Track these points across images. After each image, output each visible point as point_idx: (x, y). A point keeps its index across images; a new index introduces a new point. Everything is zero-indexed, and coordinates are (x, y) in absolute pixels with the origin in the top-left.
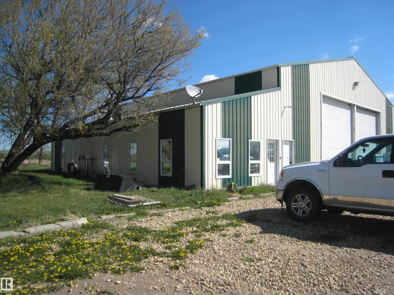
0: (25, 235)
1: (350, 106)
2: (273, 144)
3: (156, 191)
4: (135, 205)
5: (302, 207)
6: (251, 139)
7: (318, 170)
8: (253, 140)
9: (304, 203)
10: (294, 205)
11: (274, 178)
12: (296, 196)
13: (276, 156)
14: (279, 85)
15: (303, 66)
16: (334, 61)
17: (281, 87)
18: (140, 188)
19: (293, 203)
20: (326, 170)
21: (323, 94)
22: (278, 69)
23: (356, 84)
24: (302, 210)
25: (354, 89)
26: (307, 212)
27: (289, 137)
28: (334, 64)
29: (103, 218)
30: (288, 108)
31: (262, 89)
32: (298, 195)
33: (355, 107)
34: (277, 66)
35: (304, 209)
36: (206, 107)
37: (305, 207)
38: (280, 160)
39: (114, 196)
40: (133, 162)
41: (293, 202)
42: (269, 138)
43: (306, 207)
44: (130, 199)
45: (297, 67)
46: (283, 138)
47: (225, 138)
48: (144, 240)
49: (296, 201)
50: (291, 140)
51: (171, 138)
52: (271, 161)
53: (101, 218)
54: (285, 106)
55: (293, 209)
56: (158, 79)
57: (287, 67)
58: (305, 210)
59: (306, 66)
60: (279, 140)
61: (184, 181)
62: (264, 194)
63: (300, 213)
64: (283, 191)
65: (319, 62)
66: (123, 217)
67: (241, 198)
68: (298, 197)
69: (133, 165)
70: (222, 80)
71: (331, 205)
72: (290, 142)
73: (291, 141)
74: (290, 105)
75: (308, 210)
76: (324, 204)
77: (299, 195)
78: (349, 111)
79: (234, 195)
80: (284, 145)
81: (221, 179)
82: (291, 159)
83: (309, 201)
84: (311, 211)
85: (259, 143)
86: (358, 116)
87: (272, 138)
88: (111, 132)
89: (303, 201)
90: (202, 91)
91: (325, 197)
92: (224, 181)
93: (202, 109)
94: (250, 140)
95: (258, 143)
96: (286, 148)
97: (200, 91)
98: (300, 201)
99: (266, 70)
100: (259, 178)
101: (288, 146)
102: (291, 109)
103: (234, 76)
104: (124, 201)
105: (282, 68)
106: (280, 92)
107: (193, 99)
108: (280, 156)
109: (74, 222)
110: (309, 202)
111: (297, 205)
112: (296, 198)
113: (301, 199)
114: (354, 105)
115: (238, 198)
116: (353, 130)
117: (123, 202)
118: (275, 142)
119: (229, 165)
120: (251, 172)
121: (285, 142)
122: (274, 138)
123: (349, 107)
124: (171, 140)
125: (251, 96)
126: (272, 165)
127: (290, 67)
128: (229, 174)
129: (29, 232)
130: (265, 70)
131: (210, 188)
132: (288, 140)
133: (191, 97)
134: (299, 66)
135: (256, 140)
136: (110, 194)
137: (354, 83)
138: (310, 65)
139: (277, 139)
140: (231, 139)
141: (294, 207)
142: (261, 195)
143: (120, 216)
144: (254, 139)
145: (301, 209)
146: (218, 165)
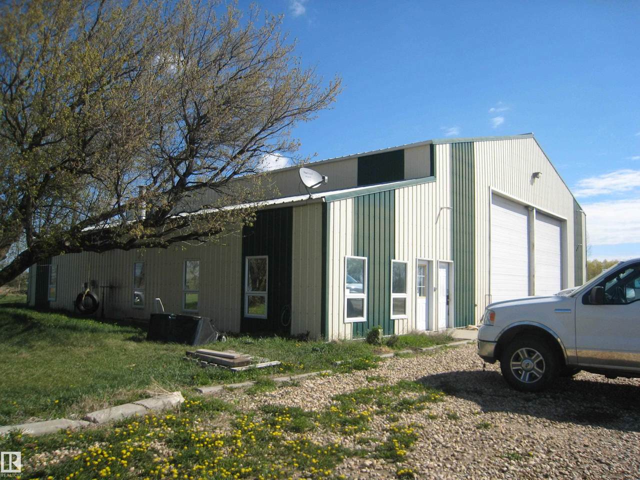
0: (89, 425)
1: (527, 209)
2: (424, 267)
3: (251, 343)
4: (244, 368)
5: (529, 367)
6: (394, 259)
7: (556, 310)
8: (397, 260)
9: (533, 361)
10: (514, 365)
11: (425, 323)
12: (519, 351)
13: (427, 286)
14: (433, 173)
15: (466, 144)
16: (506, 139)
17: (436, 177)
18: (224, 337)
19: (512, 363)
20: (570, 310)
21: (492, 190)
22: (432, 147)
23: (535, 175)
24: (528, 374)
25: (532, 183)
26: (538, 376)
27: (446, 255)
28: (506, 143)
29: (203, 391)
30: (445, 210)
31: (405, 178)
32: (522, 349)
33: (535, 211)
34: (431, 143)
35: (533, 371)
36: (332, 204)
37: (533, 369)
38: (434, 293)
39: (198, 352)
40: (193, 292)
41: (513, 361)
42: (419, 258)
43: (535, 368)
44: (232, 358)
45: (457, 145)
46: (438, 259)
47: (358, 256)
48: (309, 430)
49: (517, 358)
50: (449, 261)
51: (266, 255)
52: (420, 295)
53: (201, 392)
54: (442, 206)
55: (513, 372)
56: (251, 156)
57: (444, 145)
58: (535, 373)
59: (469, 144)
60: (432, 261)
61: (290, 325)
62: (427, 348)
63: (524, 378)
64: (495, 344)
65: (487, 139)
66: (236, 389)
67: (397, 355)
68: (522, 352)
69: (191, 298)
70: (337, 162)
71: (579, 364)
72: (447, 264)
73: (449, 263)
74: (449, 206)
75: (539, 373)
76: (567, 363)
77: (524, 349)
78: (525, 217)
79: (384, 350)
80: (439, 269)
81: (351, 323)
82: (448, 291)
83: (541, 358)
84: (544, 375)
85: (406, 264)
86: (538, 224)
87: (423, 258)
88: (170, 242)
89: (531, 360)
90: (326, 178)
91: (569, 353)
92: (356, 326)
93: (324, 207)
94: (392, 261)
95: (404, 266)
96: (443, 273)
97: (324, 178)
98: (525, 359)
99: (413, 148)
100: (405, 321)
101: (445, 270)
102: (449, 211)
103: (356, 156)
104: (221, 361)
105: (437, 146)
106: (434, 183)
107: (309, 190)
108: (434, 286)
109: (166, 401)
110: (541, 361)
111: (520, 365)
112: (518, 354)
113: (526, 356)
114: (533, 208)
115: (392, 355)
116: (531, 246)
117: (219, 363)
118: (426, 264)
119: (363, 300)
120: (395, 312)
121: (442, 264)
122: (426, 258)
123: (526, 211)
124: (267, 257)
125: (394, 190)
126: (422, 301)
127: (448, 145)
128: (362, 315)
129: (95, 419)
130: (410, 148)
131: (335, 338)
132: (445, 260)
133: (306, 187)
134: (460, 144)
135: (401, 261)
136: (188, 348)
137: (533, 174)
138: (475, 143)
139: (430, 259)
140: (366, 258)
141: (514, 368)
142: (424, 349)
143: (231, 387)
144: (399, 259)
145: (527, 371)
146: (348, 299)
